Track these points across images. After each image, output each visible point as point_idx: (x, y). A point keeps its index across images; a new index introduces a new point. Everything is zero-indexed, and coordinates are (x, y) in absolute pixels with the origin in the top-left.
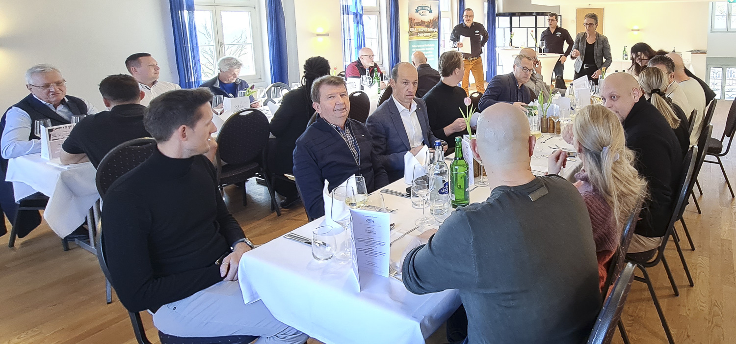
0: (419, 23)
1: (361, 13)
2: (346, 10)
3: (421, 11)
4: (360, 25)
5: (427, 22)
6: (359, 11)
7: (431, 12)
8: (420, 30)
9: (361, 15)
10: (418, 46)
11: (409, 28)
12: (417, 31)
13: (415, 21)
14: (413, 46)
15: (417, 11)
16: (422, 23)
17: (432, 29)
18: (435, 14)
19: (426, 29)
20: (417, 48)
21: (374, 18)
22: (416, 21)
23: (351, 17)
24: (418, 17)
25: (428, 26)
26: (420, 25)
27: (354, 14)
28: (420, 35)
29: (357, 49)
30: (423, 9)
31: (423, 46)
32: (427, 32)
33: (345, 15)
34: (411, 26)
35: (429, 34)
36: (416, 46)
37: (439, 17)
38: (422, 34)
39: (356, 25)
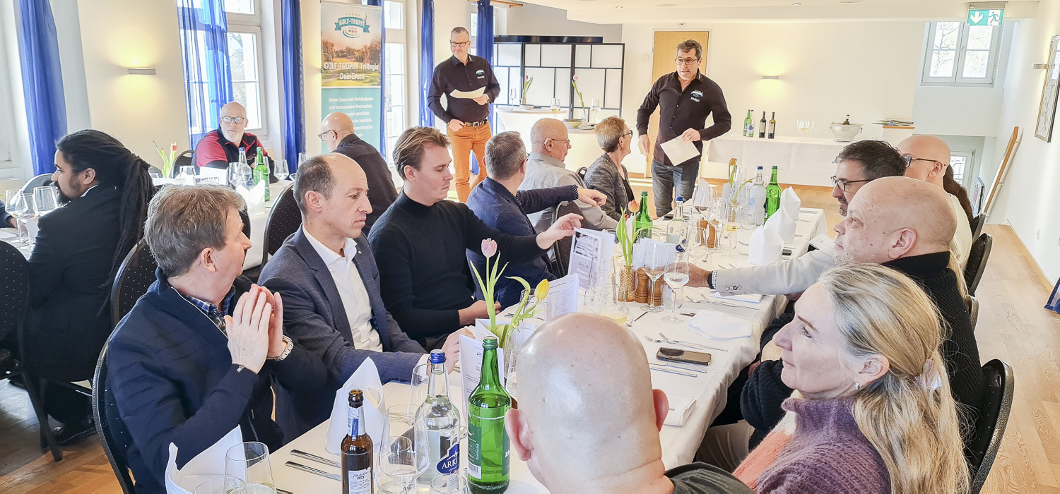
0: (342, 52)
1: (223, 27)
2: (189, 19)
3: (347, 28)
4: (220, 53)
5: (358, 51)
6: (217, 23)
7: (366, 29)
8: (344, 68)
9: (223, 33)
10: (341, 100)
11: (323, 61)
12: (337, 70)
13: (334, 48)
14: (330, 100)
15: (338, 28)
16: (347, 54)
17: (367, 66)
18: (374, 33)
19: (355, 65)
20: (339, 104)
21: (248, 39)
22: (336, 48)
23: (201, 34)
24: (341, 40)
25: (361, 60)
26: (344, 56)
27: (207, 28)
28: (345, 77)
29: (215, 104)
30: (350, 24)
31: (351, 100)
32: (359, 72)
33: (188, 31)
34: (326, 59)
35: (362, 76)
36: (336, 100)
37: (382, 42)
38: (349, 76)
39: (211, 52)
